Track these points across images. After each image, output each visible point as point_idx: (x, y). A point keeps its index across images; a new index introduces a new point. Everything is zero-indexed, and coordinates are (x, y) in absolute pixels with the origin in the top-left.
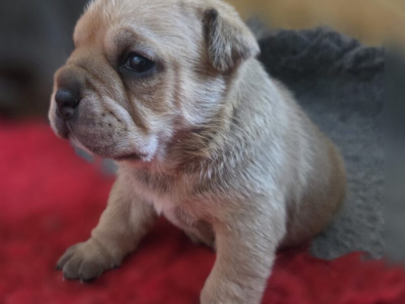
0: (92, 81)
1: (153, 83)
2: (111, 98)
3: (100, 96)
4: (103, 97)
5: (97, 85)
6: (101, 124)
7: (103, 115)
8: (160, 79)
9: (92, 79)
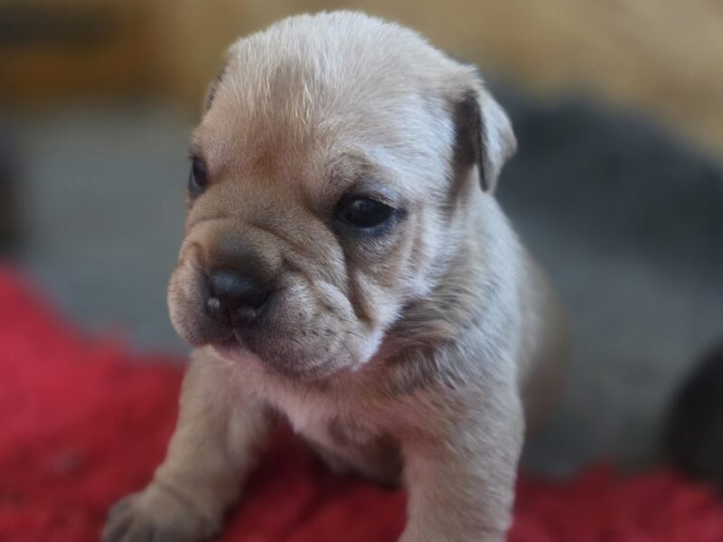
0: (292, 255)
1: (390, 241)
2: (327, 281)
3: (310, 282)
4: (316, 283)
5: (304, 262)
6: (314, 333)
7: (317, 315)
8: (401, 233)
9: (292, 253)
